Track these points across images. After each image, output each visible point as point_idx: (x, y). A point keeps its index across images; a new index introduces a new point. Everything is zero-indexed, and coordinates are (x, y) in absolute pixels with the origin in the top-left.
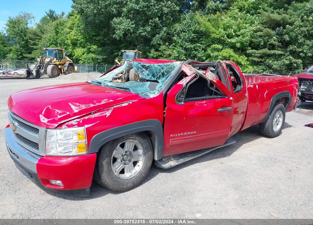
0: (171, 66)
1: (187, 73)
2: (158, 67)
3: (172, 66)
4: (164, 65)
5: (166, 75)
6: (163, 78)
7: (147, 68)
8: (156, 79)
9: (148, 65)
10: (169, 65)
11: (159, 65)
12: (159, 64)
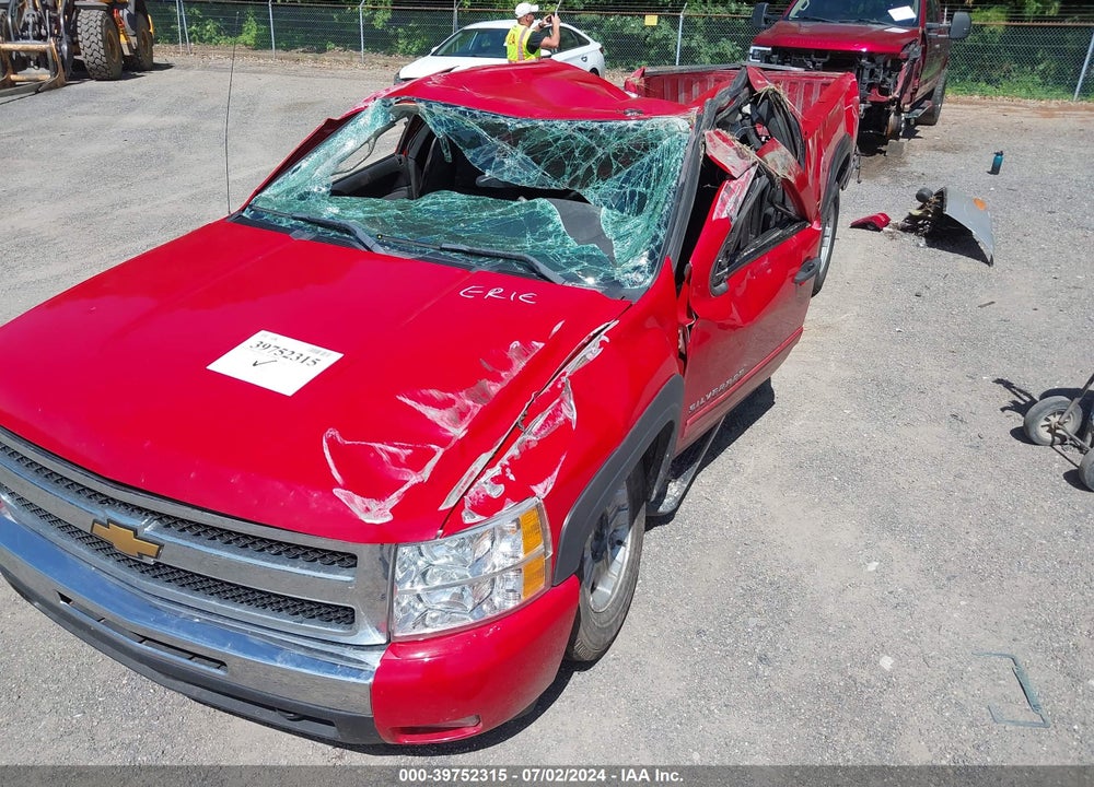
0: (644, 135)
1: (729, 168)
2: (579, 136)
3: (650, 136)
4: (610, 130)
5: (619, 170)
6: (604, 180)
7: (515, 138)
8: (570, 185)
9: (520, 126)
10: (634, 130)
11: (580, 129)
12: (580, 124)
